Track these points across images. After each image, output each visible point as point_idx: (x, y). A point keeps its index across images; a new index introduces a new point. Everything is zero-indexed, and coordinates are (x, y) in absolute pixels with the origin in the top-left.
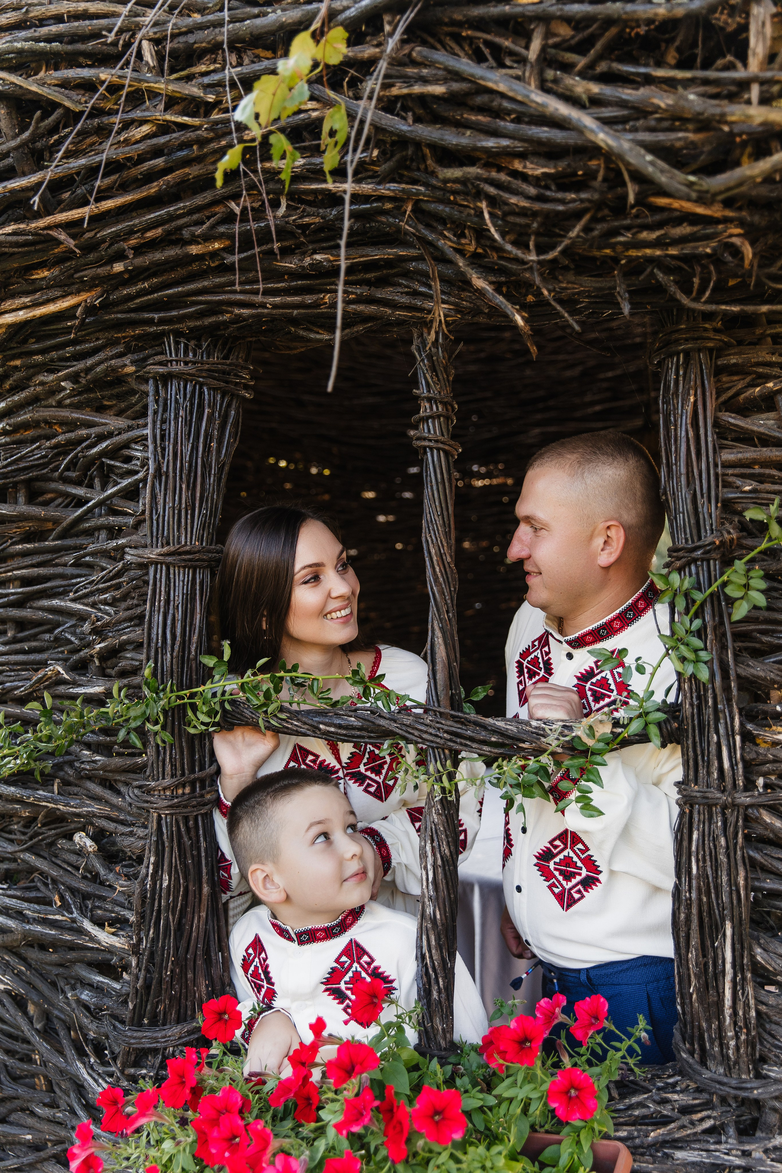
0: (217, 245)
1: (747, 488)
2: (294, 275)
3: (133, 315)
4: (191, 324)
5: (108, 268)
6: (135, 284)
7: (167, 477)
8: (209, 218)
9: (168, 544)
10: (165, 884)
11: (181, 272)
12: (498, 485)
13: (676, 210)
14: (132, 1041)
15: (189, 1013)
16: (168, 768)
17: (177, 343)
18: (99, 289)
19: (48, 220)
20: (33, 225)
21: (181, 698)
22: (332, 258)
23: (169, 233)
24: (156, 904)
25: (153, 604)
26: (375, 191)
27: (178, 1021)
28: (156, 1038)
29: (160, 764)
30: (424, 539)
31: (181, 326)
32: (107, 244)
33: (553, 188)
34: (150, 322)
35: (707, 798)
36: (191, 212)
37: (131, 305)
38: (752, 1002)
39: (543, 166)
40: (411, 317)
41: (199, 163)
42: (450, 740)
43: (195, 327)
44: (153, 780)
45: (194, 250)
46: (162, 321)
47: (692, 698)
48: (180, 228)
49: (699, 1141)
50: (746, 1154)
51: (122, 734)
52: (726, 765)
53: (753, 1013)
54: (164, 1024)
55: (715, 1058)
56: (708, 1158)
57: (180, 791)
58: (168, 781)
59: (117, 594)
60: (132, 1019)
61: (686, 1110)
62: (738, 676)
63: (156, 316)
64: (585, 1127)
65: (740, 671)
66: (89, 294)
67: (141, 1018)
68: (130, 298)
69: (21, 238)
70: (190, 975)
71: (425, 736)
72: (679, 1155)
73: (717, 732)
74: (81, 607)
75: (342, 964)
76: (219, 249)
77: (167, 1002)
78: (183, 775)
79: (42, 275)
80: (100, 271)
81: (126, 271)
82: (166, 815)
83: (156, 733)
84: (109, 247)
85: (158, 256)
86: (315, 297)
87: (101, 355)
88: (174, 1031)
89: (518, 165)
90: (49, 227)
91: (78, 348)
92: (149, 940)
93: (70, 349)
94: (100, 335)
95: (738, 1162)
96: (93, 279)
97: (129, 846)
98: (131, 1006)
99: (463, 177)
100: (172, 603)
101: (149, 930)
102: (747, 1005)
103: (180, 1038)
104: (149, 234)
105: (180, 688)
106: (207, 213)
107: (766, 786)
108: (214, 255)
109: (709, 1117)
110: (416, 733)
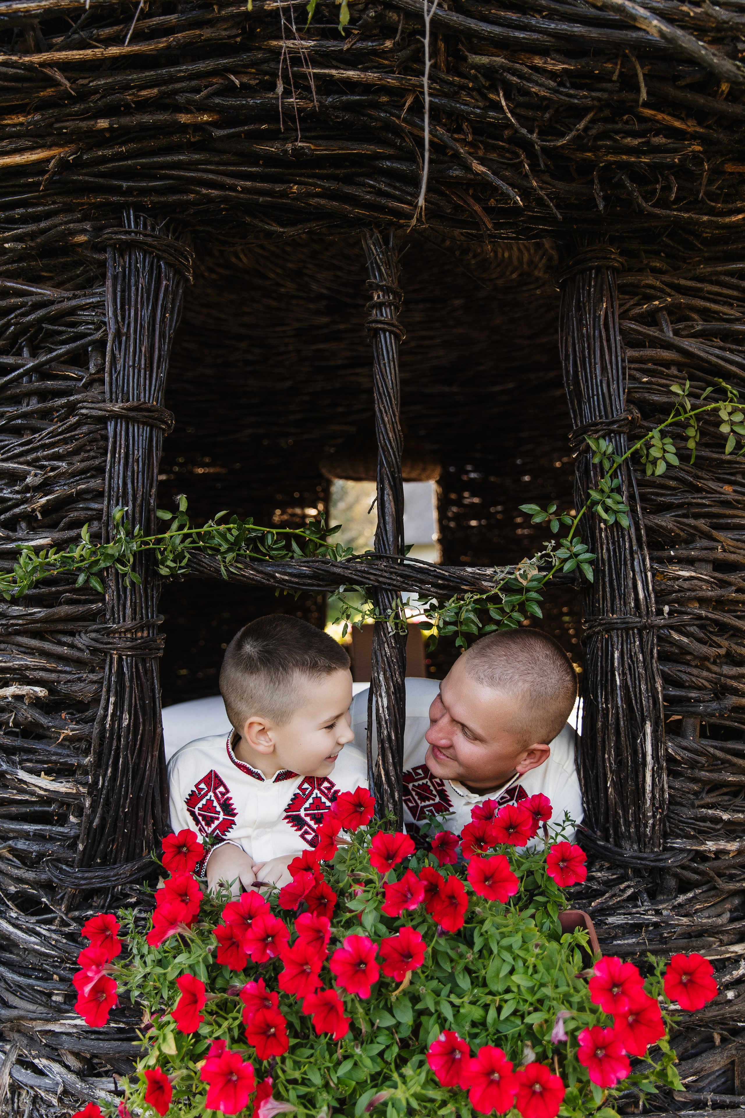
0: (205, 118)
1: (645, 380)
2: (270, 160)
3: (101, 180)
4: (155, 199)
5: (92, 123)
6: (112, 147)
7: (128, 338)
8: (206, 87)
9: (128, 400)
10: (125, 723)
11: (163, 141)
12: (214, 474)
13: (657, 121)
14: (82, 882)
15: (138, 851)
16: (129, 611)
17: (136, 217)
18: (73, 146)
19: (45, 56)
20: (27, 59)
21: (147, 543)
22: (313, 147)
23: (162, 95)
24: (115, 743)
25: (113, 456)
26: (380, 79)
27: (127, 860)
28: (108, 877)
29: (121, 608)
30: (377, 409)
31: (147, 200)
32: (98, 96)
33: (568, 85)
34: (117, 191)
35: (628, 623)
36: (192, 77)
37: (102, 168)
38: (666, 786)
39: (563, 63)
40: (368, 216)
41: (212, 27)
42: (403, 582)
43: (159, 202)
44: (114, 623)
45: (184, 118)
46: (129, 191)
47: (608, 544)
48: (176, 92)
49: (623, 907)
50: (658, 913)
51: (81, 578)
52: (641, 595)
53: (667, 796)
54: (115, 863)
55: (630, 838)
56: (631, 919)
57: (139, 634)
58: (129, 624)
59: (70, 447)
60: (81, 860)
61: (609, 884)
62: (646, 526)
63: (125, 185)
64: (548, 902)
65: (647, 522)
66: (61, 150)
67: (93, 858)
68: (104, 160)
69: (11, 71)
70: (141, 814)
71: (381, 579)
72: (610, 920)
73: (634, 571)
74: (16, 466)
75: (304, 790)
76: (207, 123)
77: (120, 840)
78: (142, 618)
79: (16, 121)
80: (83, 124)
81: (110, 129)
82: (127, 656)
83: (125, 575)
84: (99, 99)
85: (147, 119)
86: (284, 187)
87: (56, 220)
88: (126, 869)
89: (538, 61)
90: (42, 64)
91: (30, 210)
92: (107, 779)
93: (21, 211)
94: (59, 199)
95: (655, 919)
96: (72, 132)
97: (81, 691)
98: (81, 847)
99: (489, 63)
100: (131, 456)
101: (107, 770)
102: (662, 790)
103: (131, 875)
104: (143, 93)
105: (147, 534)
106: (204, 82)
107: (670, 613)
108: (198, 127)
109: (629, 887)
110: (372, 577)
